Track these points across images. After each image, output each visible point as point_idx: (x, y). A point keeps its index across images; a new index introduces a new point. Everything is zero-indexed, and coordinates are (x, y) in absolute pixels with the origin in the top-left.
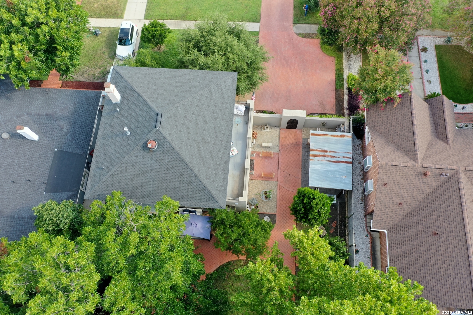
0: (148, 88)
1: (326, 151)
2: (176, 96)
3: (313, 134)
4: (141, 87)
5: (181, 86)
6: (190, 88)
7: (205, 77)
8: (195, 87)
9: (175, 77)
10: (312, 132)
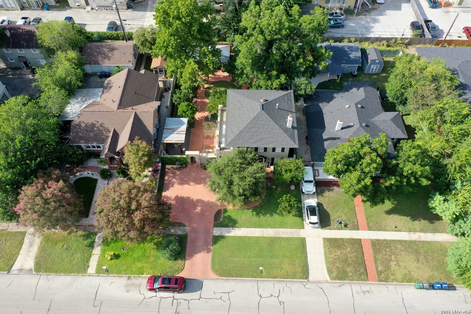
0: (273, 129)
1: (177, 133)
2: (256, 124)
3: (183, 141)
4: (277, 129)
5: (255, 132)
6: (250, 131)
7: (243, 141)
8: (247, 131)
9: (260, 140)
10: (184, 142)
